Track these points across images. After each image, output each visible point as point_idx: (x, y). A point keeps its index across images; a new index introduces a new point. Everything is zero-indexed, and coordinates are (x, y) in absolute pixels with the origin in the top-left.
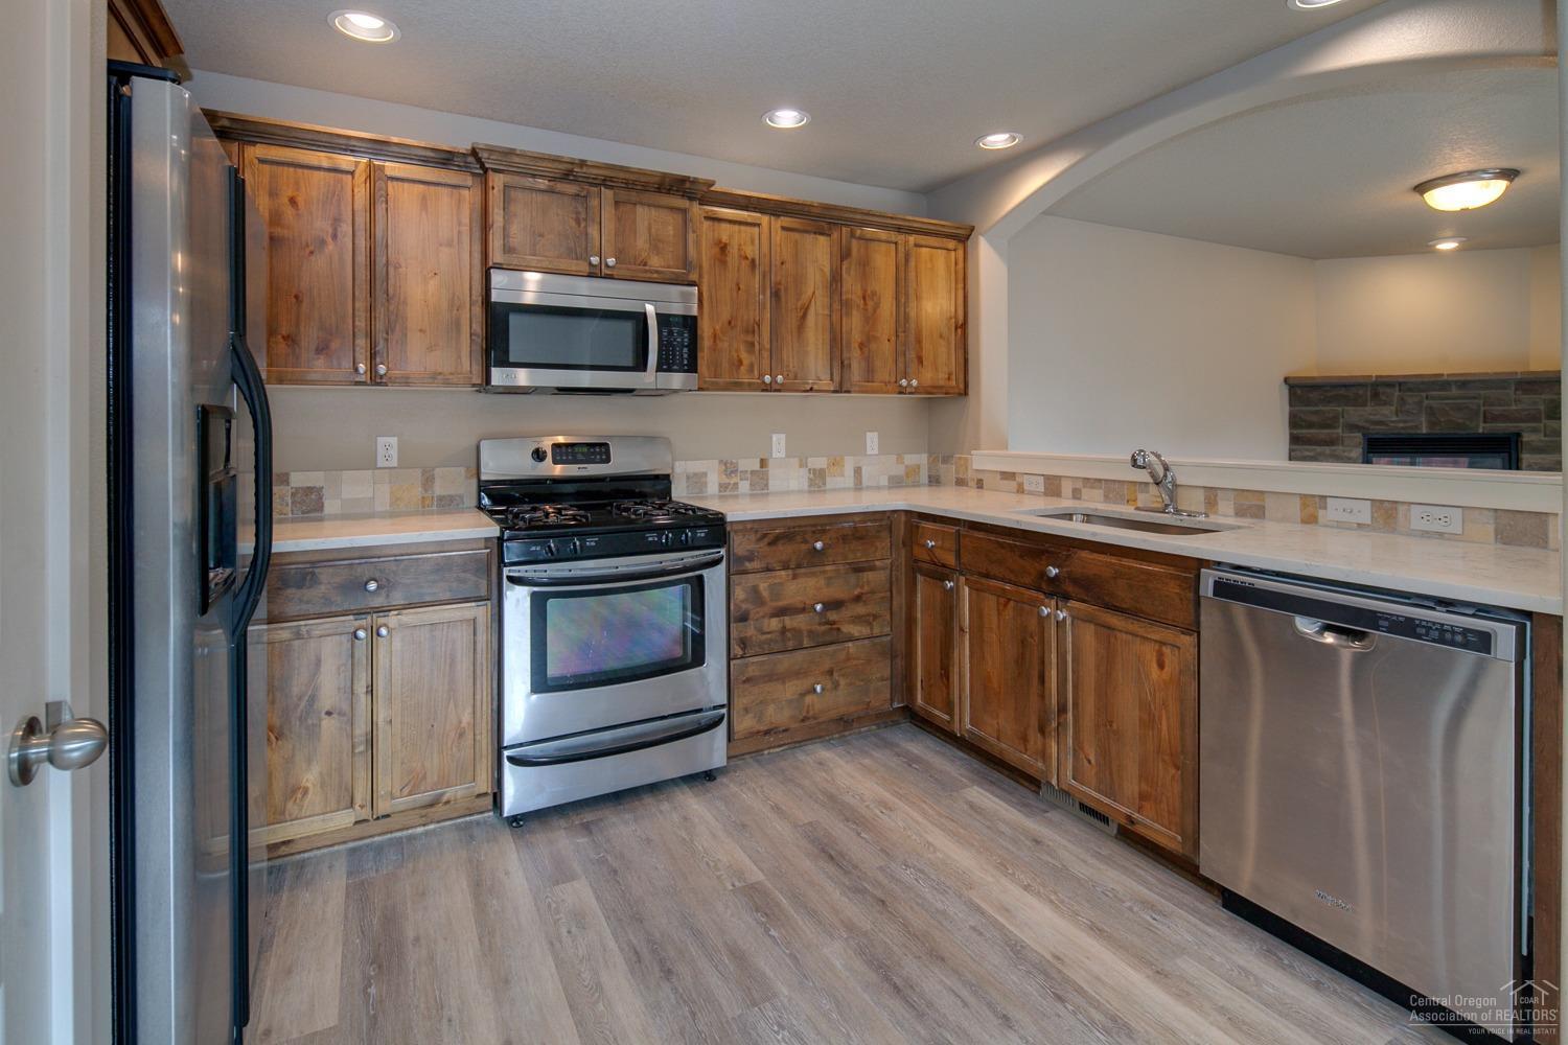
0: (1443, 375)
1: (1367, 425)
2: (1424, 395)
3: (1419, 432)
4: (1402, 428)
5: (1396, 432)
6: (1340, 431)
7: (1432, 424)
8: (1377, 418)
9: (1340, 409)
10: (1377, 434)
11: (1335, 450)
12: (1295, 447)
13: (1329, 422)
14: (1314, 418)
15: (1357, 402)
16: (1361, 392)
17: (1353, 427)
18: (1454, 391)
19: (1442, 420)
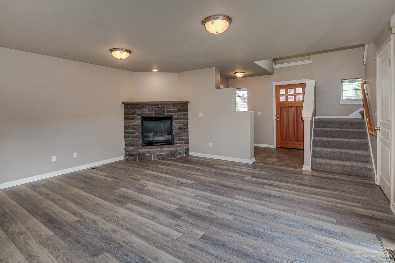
0: (156, 102)
1: (141, 114)
2: (154, 106)
3: (153, 116)
4: (149, 115)
5: (148, 116)
6: (136, 116)
7: (155, 114)
8: (144, 112)
9: (136, 110)
10: (144, 116)
11: (135, 121)
12: (125, 120)
13: (133, 114)
14: (130, 113)
15: (139, 108)
16: (140, 106)
17: (138, 115)
18: (160, 106)
19: (157, 113)
